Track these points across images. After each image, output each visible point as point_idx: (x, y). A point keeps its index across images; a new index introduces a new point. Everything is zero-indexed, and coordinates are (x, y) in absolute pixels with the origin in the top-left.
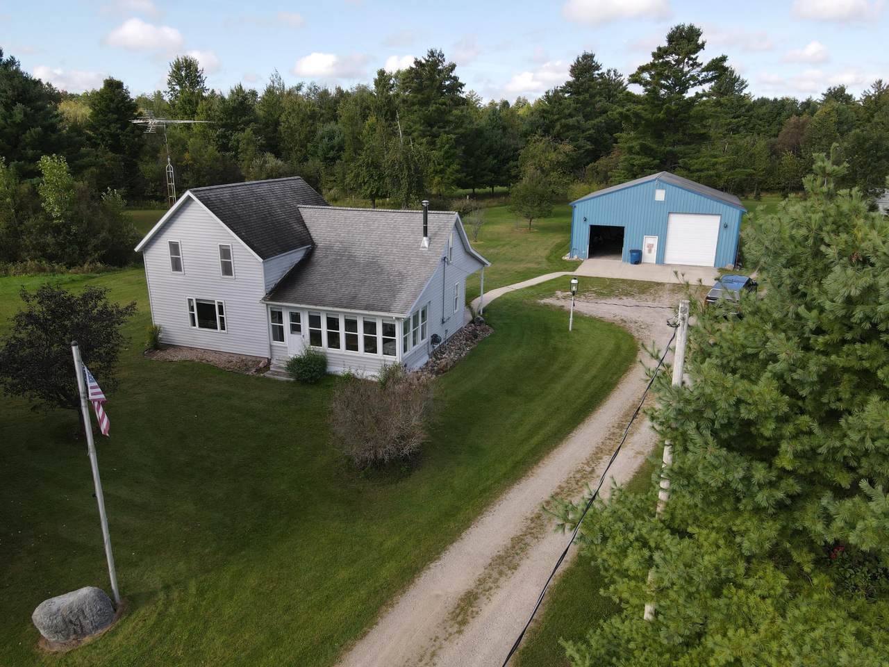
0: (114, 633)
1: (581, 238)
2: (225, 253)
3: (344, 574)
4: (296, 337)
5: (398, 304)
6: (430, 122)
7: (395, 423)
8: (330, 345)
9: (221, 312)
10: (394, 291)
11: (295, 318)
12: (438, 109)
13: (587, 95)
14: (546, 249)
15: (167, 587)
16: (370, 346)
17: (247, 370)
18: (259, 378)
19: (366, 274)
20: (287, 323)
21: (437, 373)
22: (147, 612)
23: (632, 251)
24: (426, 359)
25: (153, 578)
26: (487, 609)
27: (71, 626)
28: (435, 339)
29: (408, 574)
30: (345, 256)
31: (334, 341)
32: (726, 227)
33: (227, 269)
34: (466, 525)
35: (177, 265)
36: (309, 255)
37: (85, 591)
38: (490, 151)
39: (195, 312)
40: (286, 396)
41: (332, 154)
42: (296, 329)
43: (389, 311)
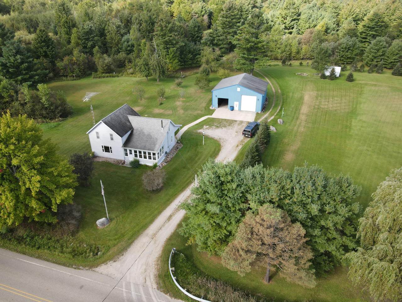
0: (110, 225)
1: (215, 102)
2: (111, 135)
3: (148, 213)
4: (131, 155)
5: (156, 149)
6: (166, 43)
7: (156, 182)
8: (140, 157)
9: (111, 149)
10: (155, 145)
11: (130, 151)
12: (169, 39)
13: (230, 19)
14: (205, 102)
15: (116, 217)
16: (150, 158)
17: (119, 164)
18: (123, 166)
19: (147, 138)
20: (128, 152)
21: (167, 163)
22: (114, 222)
23: (231, 107)
24: (164, 158)
25: (113, 216)
26: (173, 218)
27: (103, 224)
28: (166, 153)
29: (160, 213)
30: (141, 132)
31: (141, 156)
32: (258, 100)
33: (112, 139)
34: (171, 202)
35: (98, 137)
36: (132, 132)
37: (104, 219)
38: (190, 52)
39: (104, 149)
40: (130, 172)
41: (129, 48)
42: (131, 153)
43: (154, 151)
